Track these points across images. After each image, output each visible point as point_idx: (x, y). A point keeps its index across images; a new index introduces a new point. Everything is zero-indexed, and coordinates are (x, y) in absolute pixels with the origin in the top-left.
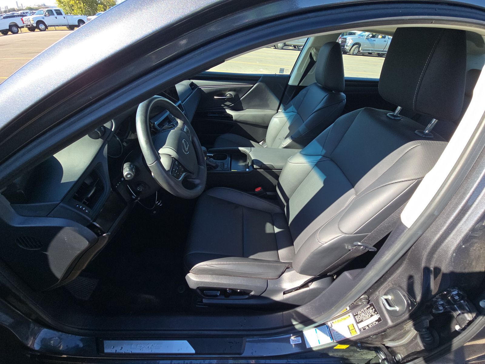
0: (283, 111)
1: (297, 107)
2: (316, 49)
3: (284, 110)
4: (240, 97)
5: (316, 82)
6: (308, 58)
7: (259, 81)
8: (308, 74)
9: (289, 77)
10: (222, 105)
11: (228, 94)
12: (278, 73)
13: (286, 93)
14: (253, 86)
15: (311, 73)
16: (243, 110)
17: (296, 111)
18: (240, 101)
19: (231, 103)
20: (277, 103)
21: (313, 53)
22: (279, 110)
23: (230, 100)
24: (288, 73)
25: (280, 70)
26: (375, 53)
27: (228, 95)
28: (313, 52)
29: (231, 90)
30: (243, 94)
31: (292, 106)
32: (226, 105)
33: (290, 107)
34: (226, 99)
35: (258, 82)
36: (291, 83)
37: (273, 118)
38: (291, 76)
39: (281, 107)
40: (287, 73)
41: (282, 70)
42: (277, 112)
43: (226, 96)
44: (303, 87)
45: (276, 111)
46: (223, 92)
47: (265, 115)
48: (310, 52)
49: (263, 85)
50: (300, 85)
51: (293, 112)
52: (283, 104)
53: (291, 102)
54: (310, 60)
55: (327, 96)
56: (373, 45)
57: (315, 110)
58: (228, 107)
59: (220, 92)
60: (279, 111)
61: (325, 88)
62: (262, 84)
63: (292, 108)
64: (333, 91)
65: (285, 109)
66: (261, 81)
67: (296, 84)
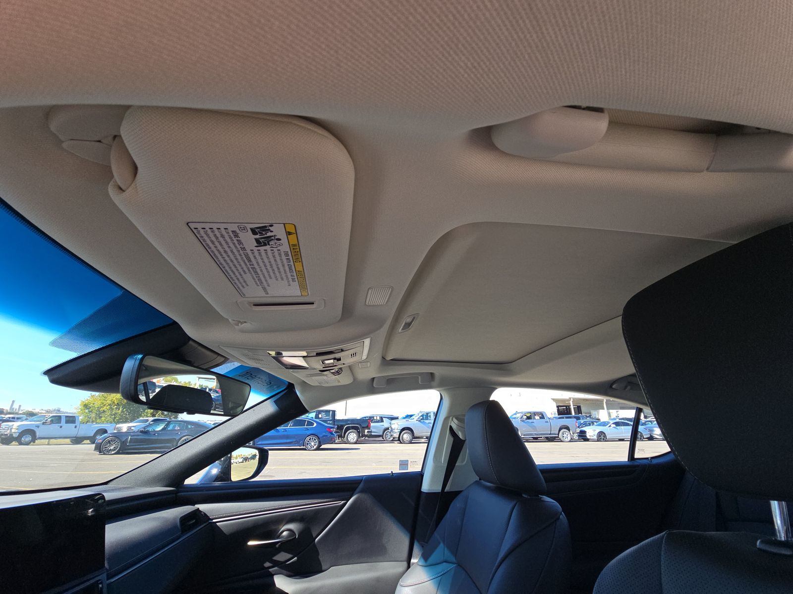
0: (422, 562)
1: (455, 547)
2: (457, 419)
3: (422, 560)
4: (314, 536)
5: (477, 478)
6: (449, 437)
7: (358, 490)
8: (456, 464)
9: (419, 476)
10: (267, 564)
11: (286, 530)
12: (397, 470)
13: (420, 511)
14: (344, 505)
15: (462, 462)
16: (321, 571)
17: (454, 560)
18: (315, 545)
19: (290, 556)
20: (405, 541)
21: (454, 427)
22: (413, 561)
23: (289, 545)
24: (418, 468)
25: (400, 465)
26: (541, 437)
27: (285, 533)
28: (454, 424)
29: (292, 519)
30: (322, 528)
31: (442, 545)
32: (276, 564)
33: (435, 548)
34: (277, 546)
35: (356, 492)
36: (426, 487)
37: (398, 587)
38: (424, 474)
39: (417, 550)
40: (415, 468)
41: (404, 464)
42: (409, 567)
43: (278, 537)
44: (455, 494)
45: (405, 564)
46: (273, 527)
47: (378, 580)
48: (449, 425)
49: (368, 500)
50: (447, 489)
51: (446, 562)
52: (419, 541)
53: (436, 535)
54: (452, 439)
55: (515, 510)
56: (534, 428)
57: (501, 555)
58: (281, 568)
59: (265, 528)
60: (413, 564)
61: (503, 490)
62: (364, 496)
63: (441, 552)
64: (524, 496)
65: (425, 557)
66: (362, 491)
67: (438, 488)
